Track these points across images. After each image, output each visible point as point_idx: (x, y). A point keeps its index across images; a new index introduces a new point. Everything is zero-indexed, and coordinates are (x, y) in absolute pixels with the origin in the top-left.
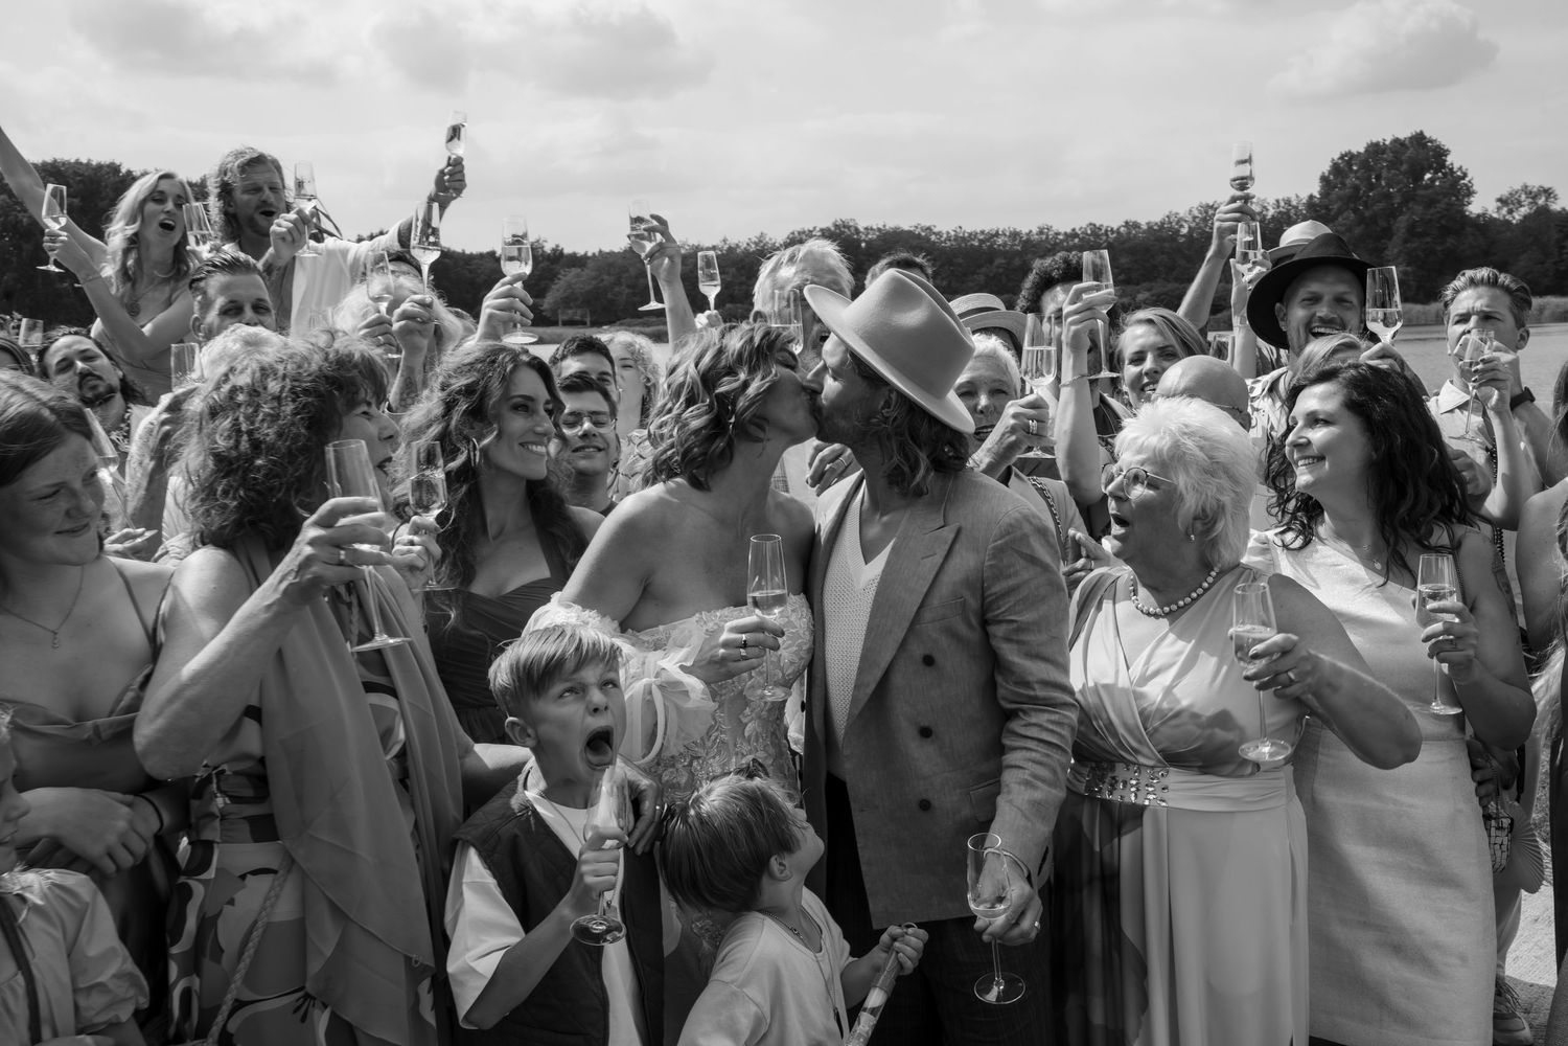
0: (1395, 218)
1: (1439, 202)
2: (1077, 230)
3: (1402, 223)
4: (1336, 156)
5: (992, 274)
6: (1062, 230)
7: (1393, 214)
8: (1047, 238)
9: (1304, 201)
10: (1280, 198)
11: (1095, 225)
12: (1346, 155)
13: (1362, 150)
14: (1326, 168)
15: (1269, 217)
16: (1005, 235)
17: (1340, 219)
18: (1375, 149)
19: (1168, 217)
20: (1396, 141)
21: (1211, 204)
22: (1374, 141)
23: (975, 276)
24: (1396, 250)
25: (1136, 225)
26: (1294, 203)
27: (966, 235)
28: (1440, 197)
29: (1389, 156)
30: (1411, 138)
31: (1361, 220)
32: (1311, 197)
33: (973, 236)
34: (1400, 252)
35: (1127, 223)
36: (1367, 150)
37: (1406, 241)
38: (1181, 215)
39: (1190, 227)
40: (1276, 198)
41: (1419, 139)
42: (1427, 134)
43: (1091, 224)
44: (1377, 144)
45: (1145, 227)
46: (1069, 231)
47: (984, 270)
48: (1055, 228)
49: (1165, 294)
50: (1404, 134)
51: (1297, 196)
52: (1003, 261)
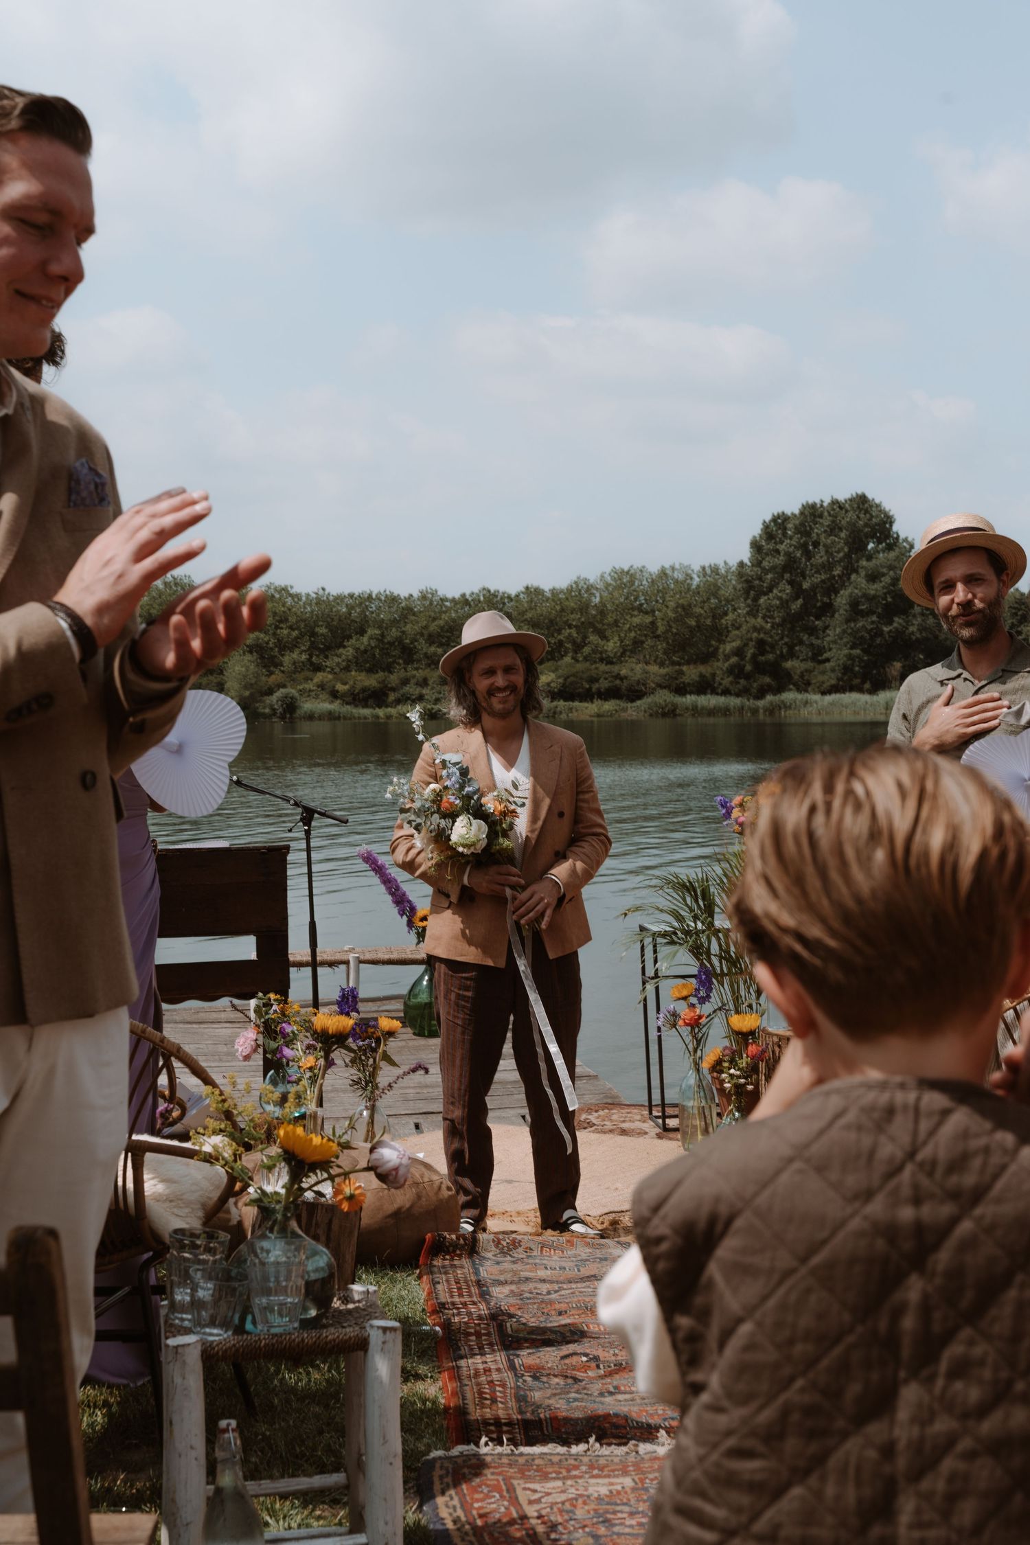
0: (837, 592)
1: (884, 575)
2: (467, 597)
3: (842, 600)
4: (768, 518)
5: (362, 648)
6: (450, 596)
7: (832, 588)
8: (431, 604)
9: (734, 569)
10: (707, 565)
11: (489, 591)
12: (779, 516)
13: (797, 512)
14: (756, 530)
15: (694, 587)
16: (380, 600)
17: (775, 591)
18: (812, 512)
19: (576, 583)
20: (835, 502)
21: (626, 569)
22: (810, 502)
23: (341, 650)
24: (838, 630)
25: (538, 592)
26: (723, 571)
27: (331, 598)
28: (885, 570)
29: (826, 521)
30: (851, 500)
31: (798, 592)
32: (741, 564)
33: (339, 599)
34: (844, 631)
35: (527, 588)
36: (802, 513)
37: (848, 621)
38: (592, 581)
39: (601, 597)
40: (702, 564)
41: (862, 502)
42: (870, 496)
43: (484, 589)
44: (813, 506)
45: (548, 595)
46: (457, 596)
47: (353, 641)
48: (441, 593)
49: (573, 675)
50: (843, 495)
51: (725, 563)
52: (377, 632)
